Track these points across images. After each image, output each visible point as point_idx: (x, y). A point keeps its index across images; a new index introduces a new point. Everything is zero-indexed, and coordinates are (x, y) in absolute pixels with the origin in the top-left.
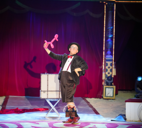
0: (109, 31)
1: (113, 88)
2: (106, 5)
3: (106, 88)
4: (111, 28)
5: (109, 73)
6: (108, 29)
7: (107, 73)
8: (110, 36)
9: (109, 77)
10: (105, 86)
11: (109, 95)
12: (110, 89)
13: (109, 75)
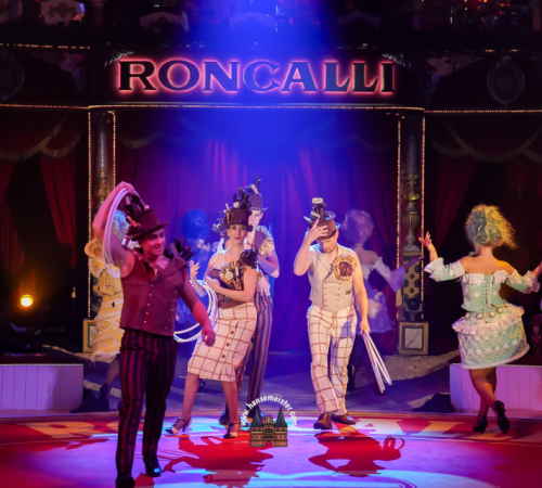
0: (408, 186)
1: (422, 328)
2: (402, 121)
3: (404, 328)
4: (416, 177)
5: (412, 291)
6: (408, 181)
7: (406, 291)
8: (414, 198)
9: (412, 300)
10: (401, 324)
11: (412, 346)
12: (415, 331)
13: (411, 296)
